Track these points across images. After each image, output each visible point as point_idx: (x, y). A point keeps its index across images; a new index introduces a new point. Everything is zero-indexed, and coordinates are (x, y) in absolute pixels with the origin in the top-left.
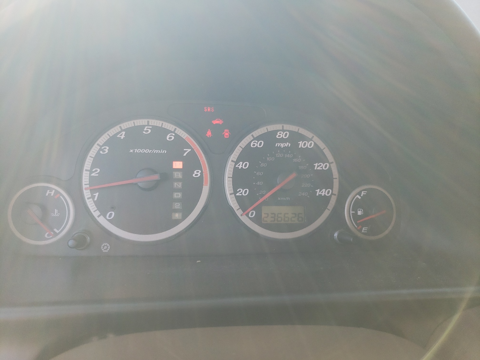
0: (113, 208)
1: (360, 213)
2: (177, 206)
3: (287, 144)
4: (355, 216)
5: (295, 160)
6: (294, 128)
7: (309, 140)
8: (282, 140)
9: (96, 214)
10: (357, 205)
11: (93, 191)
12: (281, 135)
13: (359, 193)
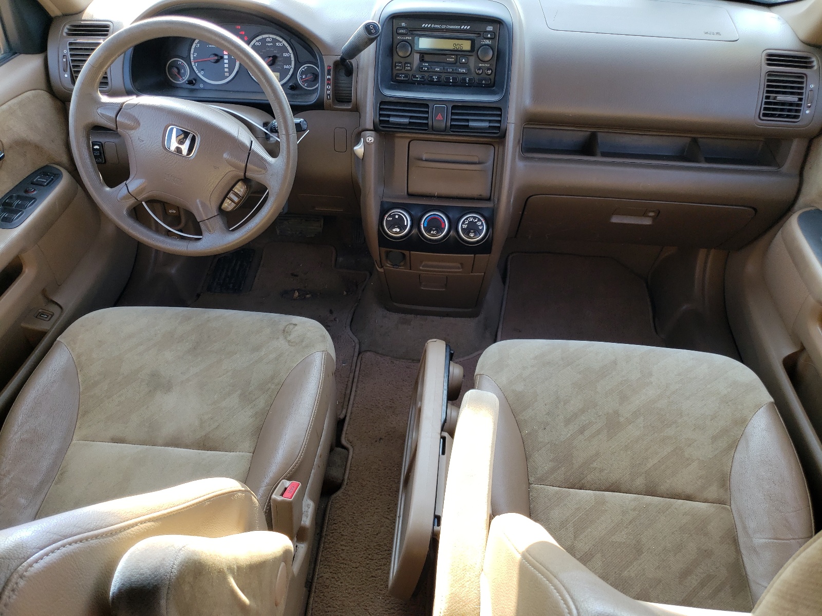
0: (202, 70)
1: (304, 77)
2: (226, 70)
3: (271, 44)
4: (302, 78)
5: (274, 52)
6: (274, 37)
7: (280, 42)
8: (269, 42)
9: (197, 72)
10: (302, 73)
11: (195, 63)
12: (268, 40)
13: (304, 68)
